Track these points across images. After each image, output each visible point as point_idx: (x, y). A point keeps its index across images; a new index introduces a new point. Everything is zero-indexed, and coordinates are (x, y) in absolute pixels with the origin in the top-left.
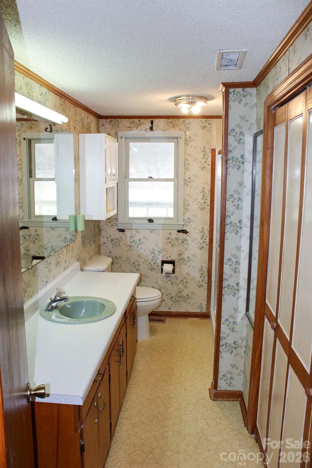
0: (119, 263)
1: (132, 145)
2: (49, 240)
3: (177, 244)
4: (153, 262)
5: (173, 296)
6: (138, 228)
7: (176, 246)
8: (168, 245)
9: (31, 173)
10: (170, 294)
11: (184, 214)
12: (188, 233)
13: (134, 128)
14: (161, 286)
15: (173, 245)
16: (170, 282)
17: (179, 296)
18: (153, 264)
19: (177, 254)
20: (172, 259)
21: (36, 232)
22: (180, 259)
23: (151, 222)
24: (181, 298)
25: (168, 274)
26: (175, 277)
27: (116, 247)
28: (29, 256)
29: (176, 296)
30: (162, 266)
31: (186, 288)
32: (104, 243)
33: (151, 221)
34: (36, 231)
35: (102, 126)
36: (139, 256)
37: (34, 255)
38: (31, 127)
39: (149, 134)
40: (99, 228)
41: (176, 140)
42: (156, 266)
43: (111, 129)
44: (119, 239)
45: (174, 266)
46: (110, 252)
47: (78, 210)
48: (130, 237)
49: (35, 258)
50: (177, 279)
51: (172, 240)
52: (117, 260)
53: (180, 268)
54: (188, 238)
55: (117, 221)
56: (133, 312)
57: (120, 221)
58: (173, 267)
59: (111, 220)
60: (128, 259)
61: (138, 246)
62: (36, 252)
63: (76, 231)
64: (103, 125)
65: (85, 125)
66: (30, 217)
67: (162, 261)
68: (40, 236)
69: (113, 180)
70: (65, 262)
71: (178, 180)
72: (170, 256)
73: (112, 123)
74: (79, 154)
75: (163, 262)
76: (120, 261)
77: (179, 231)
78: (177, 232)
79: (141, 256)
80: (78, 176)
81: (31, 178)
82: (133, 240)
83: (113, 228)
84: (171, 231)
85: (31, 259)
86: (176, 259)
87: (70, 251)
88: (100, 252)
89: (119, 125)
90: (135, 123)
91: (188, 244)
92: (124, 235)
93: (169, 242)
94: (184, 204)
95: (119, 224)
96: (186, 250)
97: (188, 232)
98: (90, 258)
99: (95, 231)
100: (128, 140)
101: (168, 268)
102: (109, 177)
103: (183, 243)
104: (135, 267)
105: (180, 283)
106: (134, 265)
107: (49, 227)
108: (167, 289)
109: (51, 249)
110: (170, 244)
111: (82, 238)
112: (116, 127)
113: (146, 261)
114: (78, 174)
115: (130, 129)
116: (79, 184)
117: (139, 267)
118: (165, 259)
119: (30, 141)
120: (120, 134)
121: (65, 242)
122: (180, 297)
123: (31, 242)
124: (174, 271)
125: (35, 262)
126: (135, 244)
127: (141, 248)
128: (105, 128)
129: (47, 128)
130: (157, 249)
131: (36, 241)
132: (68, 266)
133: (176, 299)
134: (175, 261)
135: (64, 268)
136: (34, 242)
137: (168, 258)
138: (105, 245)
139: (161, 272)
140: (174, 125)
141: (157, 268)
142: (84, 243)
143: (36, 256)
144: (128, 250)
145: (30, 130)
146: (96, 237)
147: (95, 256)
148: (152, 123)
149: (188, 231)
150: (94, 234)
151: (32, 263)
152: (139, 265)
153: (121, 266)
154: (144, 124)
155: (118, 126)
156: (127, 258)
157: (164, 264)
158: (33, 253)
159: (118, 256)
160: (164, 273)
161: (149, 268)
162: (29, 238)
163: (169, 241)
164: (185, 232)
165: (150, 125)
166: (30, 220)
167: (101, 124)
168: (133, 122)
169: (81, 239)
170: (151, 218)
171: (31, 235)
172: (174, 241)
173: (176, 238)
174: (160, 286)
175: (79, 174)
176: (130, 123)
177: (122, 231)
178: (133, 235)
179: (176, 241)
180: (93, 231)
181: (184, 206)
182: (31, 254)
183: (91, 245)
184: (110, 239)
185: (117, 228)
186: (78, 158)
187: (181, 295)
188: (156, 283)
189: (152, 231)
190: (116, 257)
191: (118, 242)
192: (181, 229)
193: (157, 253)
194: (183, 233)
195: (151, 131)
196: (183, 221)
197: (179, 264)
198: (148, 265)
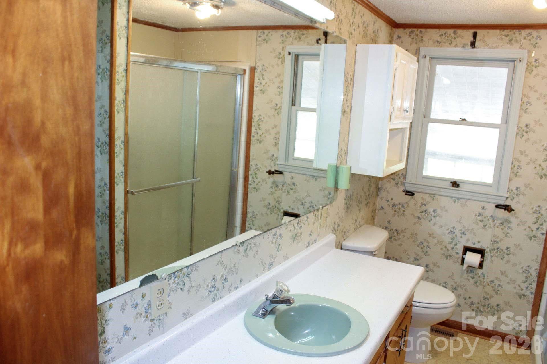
0: (399, 239)
1: (440, 68)
2: (308, 194)
3: (492, 226)
4: (451, 246)
5: (474, 302)
6: (434, 192)
7: (490, 227)
8: (477, 224)
9: (294, 101)
10: (470, 298)
11: (510, 180)
12: (513, 212)
13: (445, 43)
14: (458, 284)
15: (486, 226)
16: (472, 281)
17: (483, 304)
18: (450, 249)
19: (490, 241)
20: (481, 246)
21: (293, 180)
22: (494, 249)
23: (455, 187)
24: (487, 307)
25: (471, 269)
26: (482, 274)
27: (398, 216)
28: (280, 210)
29: (478, 303)
30: (463, 255)
31: (497, 293)
32: (382, 208)
33: (455, 184)
34: (293, 178)
35: (397, 39)
36: (431, 235)
37: (286, 210)
38: (300, 38)
39: (470, 52)
40: (377, 185)
41: (512, 64)
42: (454, 253)
43: (411, 44)
44: (404, 205)
45: (483, 257)
46: (389, 222)
47: (343, 156)
48: (420, 204)
49: (287, 214)
50: (484, 278)
51: (485, 217)
52: (398, 234)
53: (492, 262)
54: (512, 219)
55: (405, 178)
56: (403, 330)
57: (409, 179)
58: (481, 260)
59: (397, 176)
60: (414, 236)
61: (431, 220)
62: (290, 207)
63: (336, 188)
64: (399, 37)
65: (368, 33)
66: (287, 159)
67: (464, 246)
68: (297, 186)
69: (404, 118)
70: (311, 235)
71: (507, 127)
72: (479, 242)
73: (413, 35)
74: (354, 74)
75: (467, 249)
76: (401, 237)
77: (498, 206)
78: (495, 207)
79: (433, 234)
80: (349, 107)
81: (293, 107)
82: (425, 210)
83: (398, 188)
84: (486, 205)
85: (282, 214)
86: (487, 247)
87: (321, 217)
88: (374, 219)
89: (423, 38)
90: (448, 35)
91: (510, 228)
92: (412, 201)
93: (480, 221)
94: (513, 165)
95: (408, 183)
96: (506, 236)
97: (514, 210)
98: (356, 228)
99: (369, 190)
100: (434, 61)
101: (473, 259)
102: (396, 113)
103: (503, 224)
104: (422, 248)
105: (488, 285)
106: (422, 246)
107: (311, 175)
108: (466, 290)
109: (309, 205)
110: (481, 224)
111: (345, 199)
112: (418, 40)
113: (440, 242)
114: (349, 104)
115: (438, 44)
116: (350, 119)
117: (428, 250)
118: (470, 245)
119: (297, 57)
120: (422, 52)
121: (329, 198)
122: (485, 306)
123: (285, 192)
124: (481, 265)
125: (287, 219)
126: (427, 216)
127: (435, 224)
128: (402, 42)
129: (320, 39)
130: (458, 227)
131: (291, 192)
132: (315, 241)
133: (478, 308)
134: (485, 250)
135: (307, 242)
136: (288, 192)
137: (474, 244)
138: (382, 212)
139: (460, 263)
140: (511, 40)
141: (455, 255)
142: (348, 206)
143: (288, 212)
144: (415, 223)
145: (298, 42)
146: (370, 198)
147: (365, 225)
148: (475, 35)
149: (513, 208)
150: (367, 194)
151: (282, 220)
152: (428, 247)
153: (401, 245)
154: (462, 37)
155: (422, 40)
156: (413, 234)
157: (468, 253)
158: (285, 207)
159: (399, 229)
160: (465, 266)
161: (444, 254)
162: (283, 186)
163: (480, 218)
164: (507, 208)
165: (472, 39)
166: (286, 163)
167: (395, 36)
168: (445, 34)
169: (344, 201)
170: (457, 181)
171: (285, 183)
172: (488, 220)
173: (491, 216)
174: (456, 283)
175: (351, 104)
176: (440, 36)
177: (410, 194)
178: (425, 202)
179: (491, 220)
180: (366, 189)
181: (512, 169)
182: (283, 209)
183: (360, 210)
184: (391, 203)
185: (403, 188)
186: (353, 80)
187: (487, 302)
188: (451, 277)
189: (455, 200)
190: (396, 230)
191: (402, 209)
192: (502, 203)
193: (459, 233)
194: (505, 210)
195: (473, 48)
196: (508, 191)
197: (492, 257)
198: (442, 249)
